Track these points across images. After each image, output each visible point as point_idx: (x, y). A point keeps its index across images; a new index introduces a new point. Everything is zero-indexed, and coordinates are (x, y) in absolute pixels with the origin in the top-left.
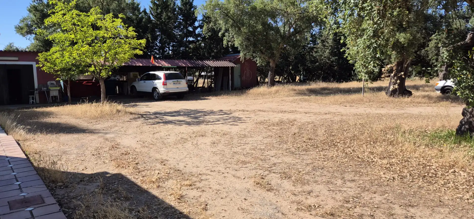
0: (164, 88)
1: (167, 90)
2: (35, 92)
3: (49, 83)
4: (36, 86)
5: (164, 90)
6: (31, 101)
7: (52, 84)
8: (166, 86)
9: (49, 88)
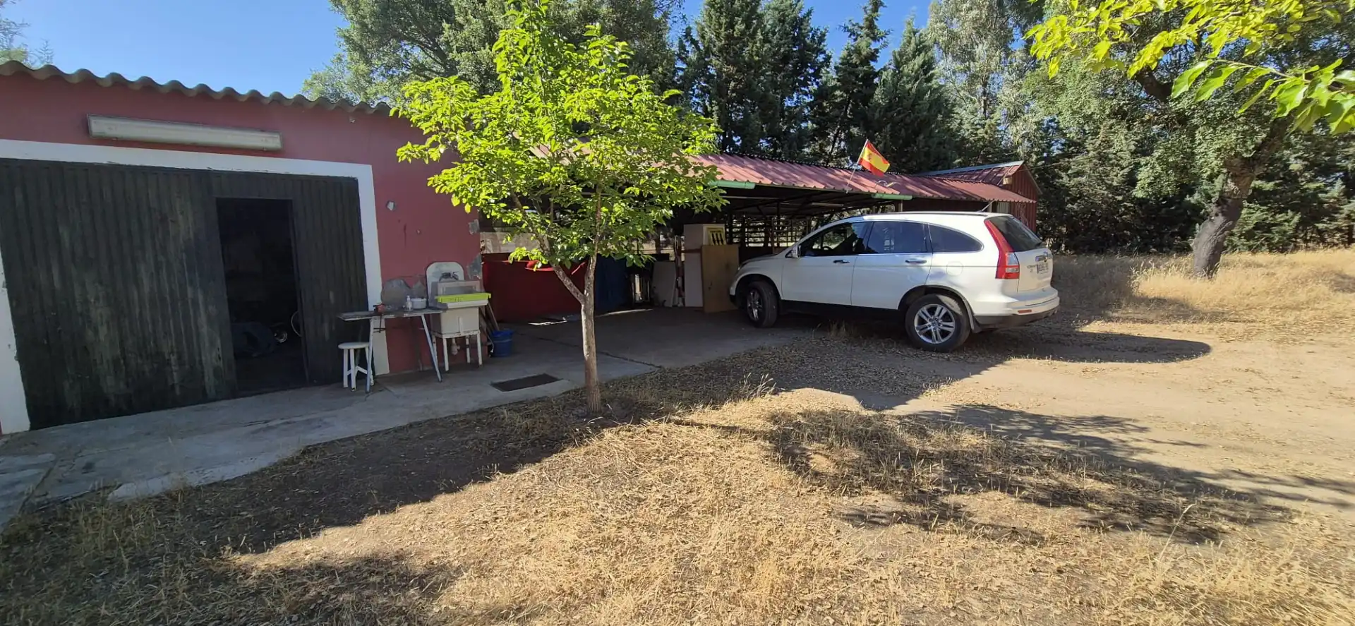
0: (1004, 292)
1: (1022, 305)
2: (375, 323)
3: (433, 272)
4: (374, 291)
5: (1008, 305)
6: (354, 372)
7: (447, 275)
8: (1013, 282)
9: (442, 299)
